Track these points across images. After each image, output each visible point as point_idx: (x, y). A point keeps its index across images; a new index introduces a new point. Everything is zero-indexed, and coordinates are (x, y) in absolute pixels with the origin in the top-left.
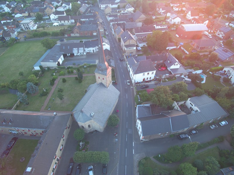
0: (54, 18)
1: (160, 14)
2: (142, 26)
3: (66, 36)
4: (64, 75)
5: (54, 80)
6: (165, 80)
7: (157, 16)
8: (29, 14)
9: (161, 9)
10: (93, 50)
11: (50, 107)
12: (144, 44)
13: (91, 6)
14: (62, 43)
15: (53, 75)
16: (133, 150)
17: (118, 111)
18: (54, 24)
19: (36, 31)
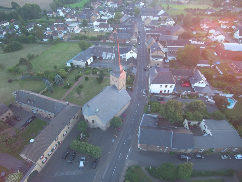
0: (96, 25)
1: (203, 30)
2: (178, 39)
3: (102, 41)
4: (89, 74)
5: (79, 77)
6: (185, 96)
7: (199, 32)
8: (78, 20)
9: (205, 25)
11: (68, 99)
12: (174, 57)
13: (133, 17)
14: (96, 46)
15: (80, 73)
16: (128, 155)
17: (125, 115)
18: (95, 30)
19: (78, 34)
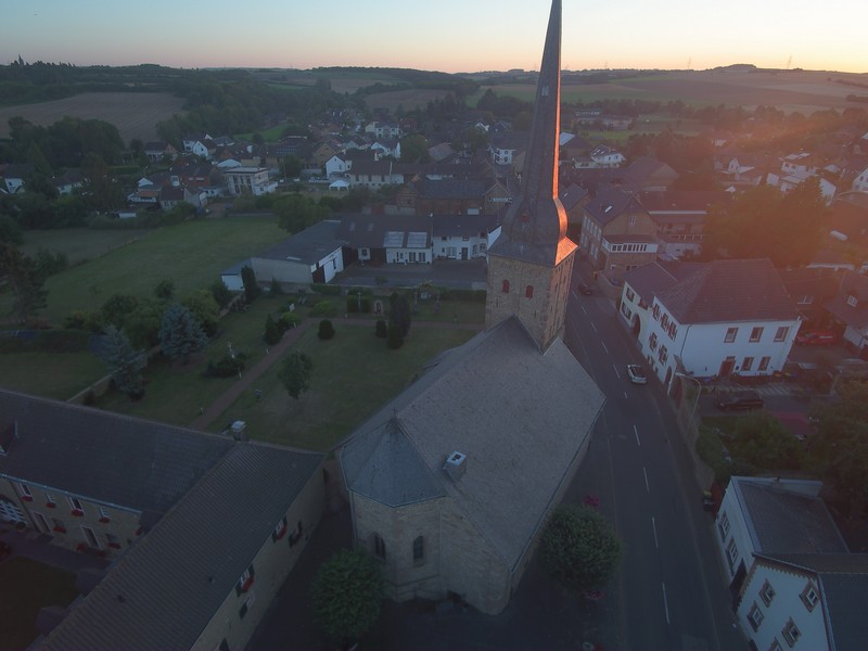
0: (339, 170)
9: (734, 163)
10: (465, 250)
15: (287, 310)
17: (592, 500)
18: (332, 186)
19: (268, 196)
